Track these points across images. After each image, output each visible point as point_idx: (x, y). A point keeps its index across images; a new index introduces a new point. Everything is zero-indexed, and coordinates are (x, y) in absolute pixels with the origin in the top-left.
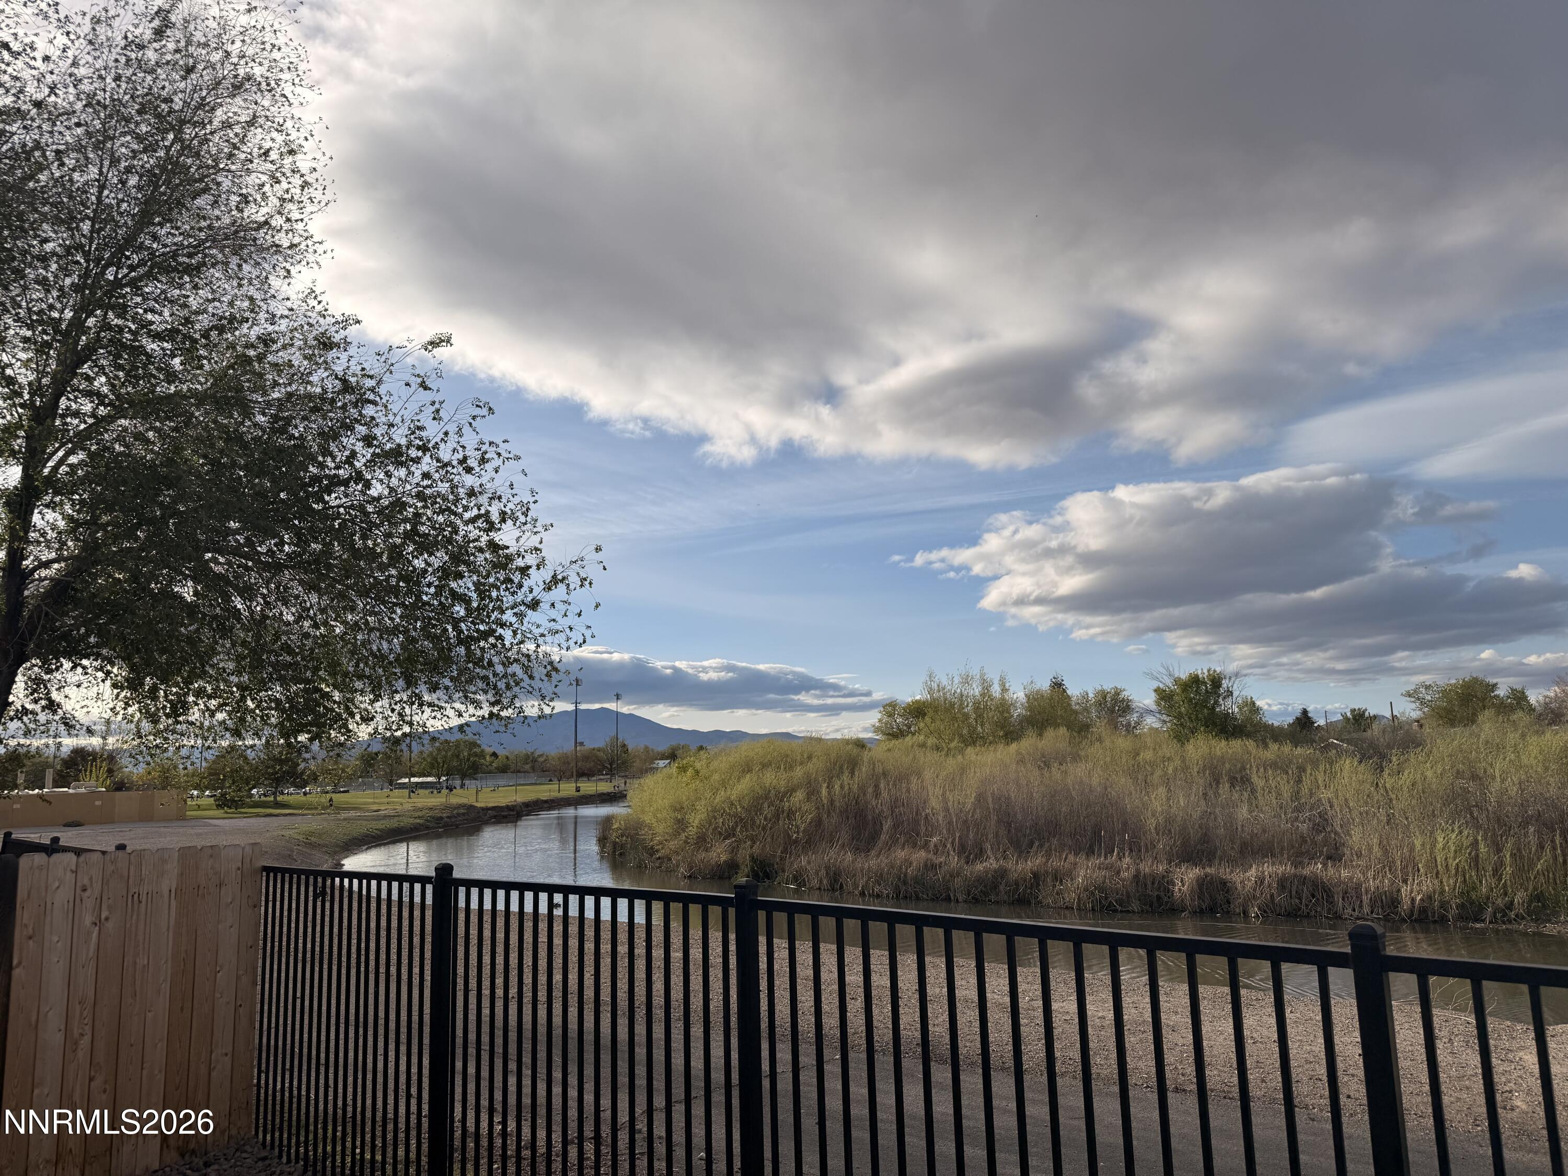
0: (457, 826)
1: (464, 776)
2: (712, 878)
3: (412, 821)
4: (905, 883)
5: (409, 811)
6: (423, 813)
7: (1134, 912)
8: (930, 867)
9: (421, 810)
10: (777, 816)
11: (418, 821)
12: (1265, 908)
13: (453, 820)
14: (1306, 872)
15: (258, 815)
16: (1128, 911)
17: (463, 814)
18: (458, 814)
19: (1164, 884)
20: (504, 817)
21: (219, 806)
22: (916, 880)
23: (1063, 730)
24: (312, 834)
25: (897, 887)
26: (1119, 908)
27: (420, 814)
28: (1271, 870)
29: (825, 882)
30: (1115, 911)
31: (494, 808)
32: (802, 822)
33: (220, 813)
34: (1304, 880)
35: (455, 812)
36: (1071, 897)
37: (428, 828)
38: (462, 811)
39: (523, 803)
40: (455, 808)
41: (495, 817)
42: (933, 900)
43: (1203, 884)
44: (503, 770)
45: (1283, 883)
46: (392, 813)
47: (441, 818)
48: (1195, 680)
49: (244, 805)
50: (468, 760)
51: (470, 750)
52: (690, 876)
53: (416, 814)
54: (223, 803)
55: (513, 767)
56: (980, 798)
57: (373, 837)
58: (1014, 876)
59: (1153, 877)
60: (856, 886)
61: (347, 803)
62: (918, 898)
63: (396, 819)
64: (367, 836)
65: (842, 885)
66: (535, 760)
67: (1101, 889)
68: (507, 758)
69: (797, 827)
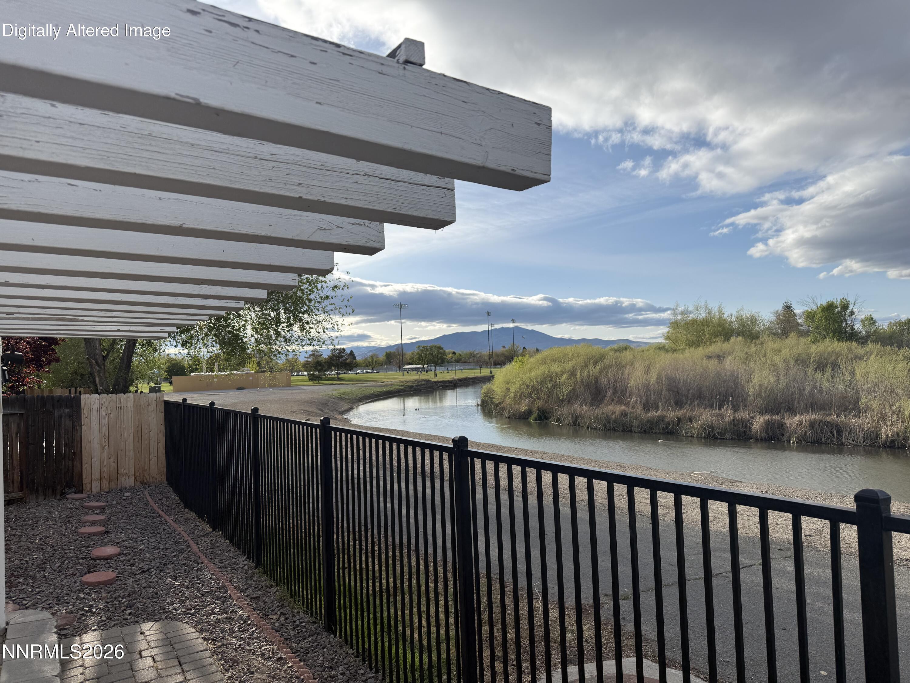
0: (421, 391)
1: (436, 364)
2: (519, 418)
3: (397, 387)
4: (609, 422)
5: (397, 382)
6: (404, 383)
7: (726, 439)
8: (624, 414)
9: (403, 382)
10: (554, 387)
11: (400, 388)
12: (801, 439)
13: (419, 387)
14: (828, 419)
15: (326, 384)
16: (723, 439)
17: (424, 384)
18: (422, 385)
19: (746, 425)
20: (447, 386)
21: (310, 380)
22: (615, 421)
23: (740, 338)
24: (344, 393)
25: (605, 425)
26: (719, 437)
27: (402, 384)
28: (807, 418)
29: (571, 421)
30: (717, 438)
31: (441, 382)
32: (566, 390)
33: (311, 383)
34: (827, 423)
35: (420, 383)
36: (695, 432)
37: (405, 391)
38: (423, 383)
39: (458, 379)
40: (420, 381)
41: (442, 386)
42: (622, 431)
43: (768, 425)
44: (458, 361)
45: (812, 425)
46: (389, 383)
47: (413, 386)
48: (830, 307)
49: (321, 379)
50: (438, 356)
51: (438, 351)
52: (509, 418)
53: (400, 384)
54: (312, 378)
55: (463, 359)
56: (659, 378)
57: (376, 395)
58: (667, 420)
59: (743, 421)
60: (585, 423)
61: (372, 378)
62: (615, 430)
63: (390, 386)
64: (372, 394)
65: (579, 423)
66: (475, 356)
67: (712, 427)
68: (460, 355)
69: (563, 392)
